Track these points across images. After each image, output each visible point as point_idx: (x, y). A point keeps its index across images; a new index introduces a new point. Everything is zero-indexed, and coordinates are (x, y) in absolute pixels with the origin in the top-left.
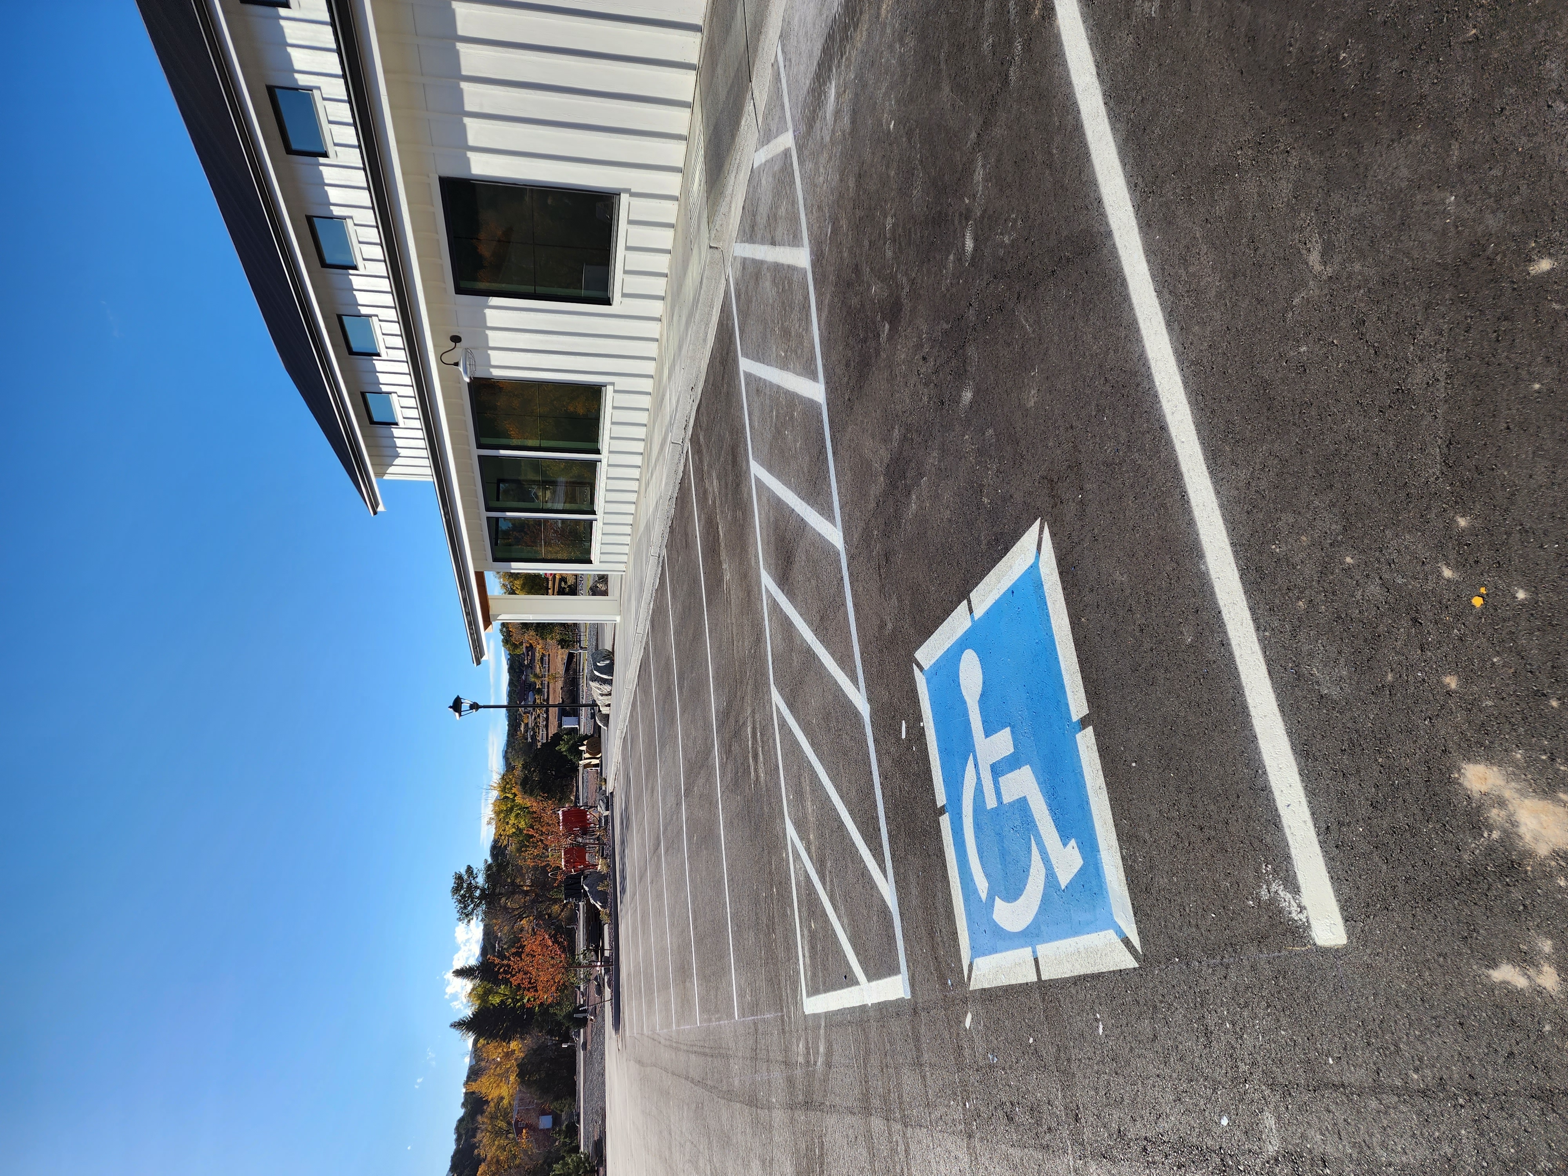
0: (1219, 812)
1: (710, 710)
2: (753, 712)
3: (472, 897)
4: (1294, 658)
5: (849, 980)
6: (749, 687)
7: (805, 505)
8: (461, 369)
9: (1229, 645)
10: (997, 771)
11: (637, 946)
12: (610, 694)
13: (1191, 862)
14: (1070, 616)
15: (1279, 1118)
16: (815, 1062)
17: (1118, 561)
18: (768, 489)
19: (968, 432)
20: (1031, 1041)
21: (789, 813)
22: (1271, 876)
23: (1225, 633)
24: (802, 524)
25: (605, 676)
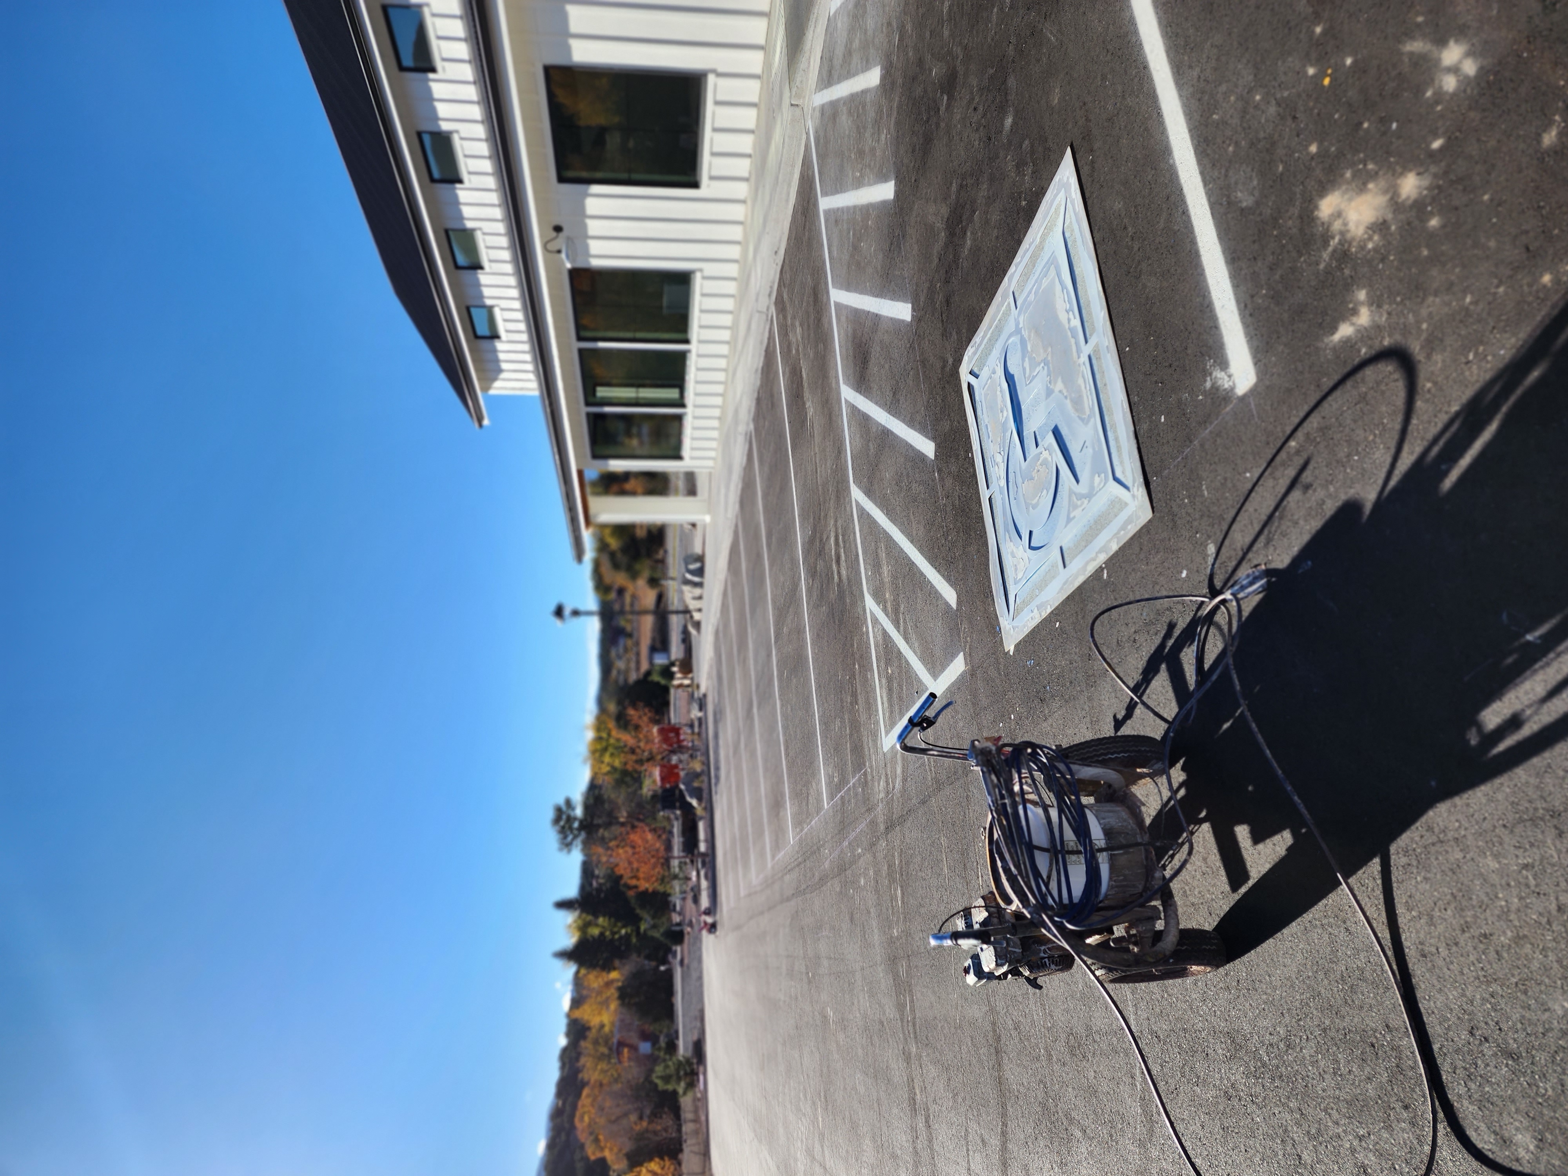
1: (797, 546)
2: (836, 521)
3: (571, 828)
5: (920, 693)
6: (832, 502)
8: (564, 257)
9: (1188, 210)
12: (700, 598)
16: (894, 787)
18: (847, 307)
19: (1010, 153)
20: (1057, 625)
21: (868, 589)
23: (1185, 203)
25: (696, 579)
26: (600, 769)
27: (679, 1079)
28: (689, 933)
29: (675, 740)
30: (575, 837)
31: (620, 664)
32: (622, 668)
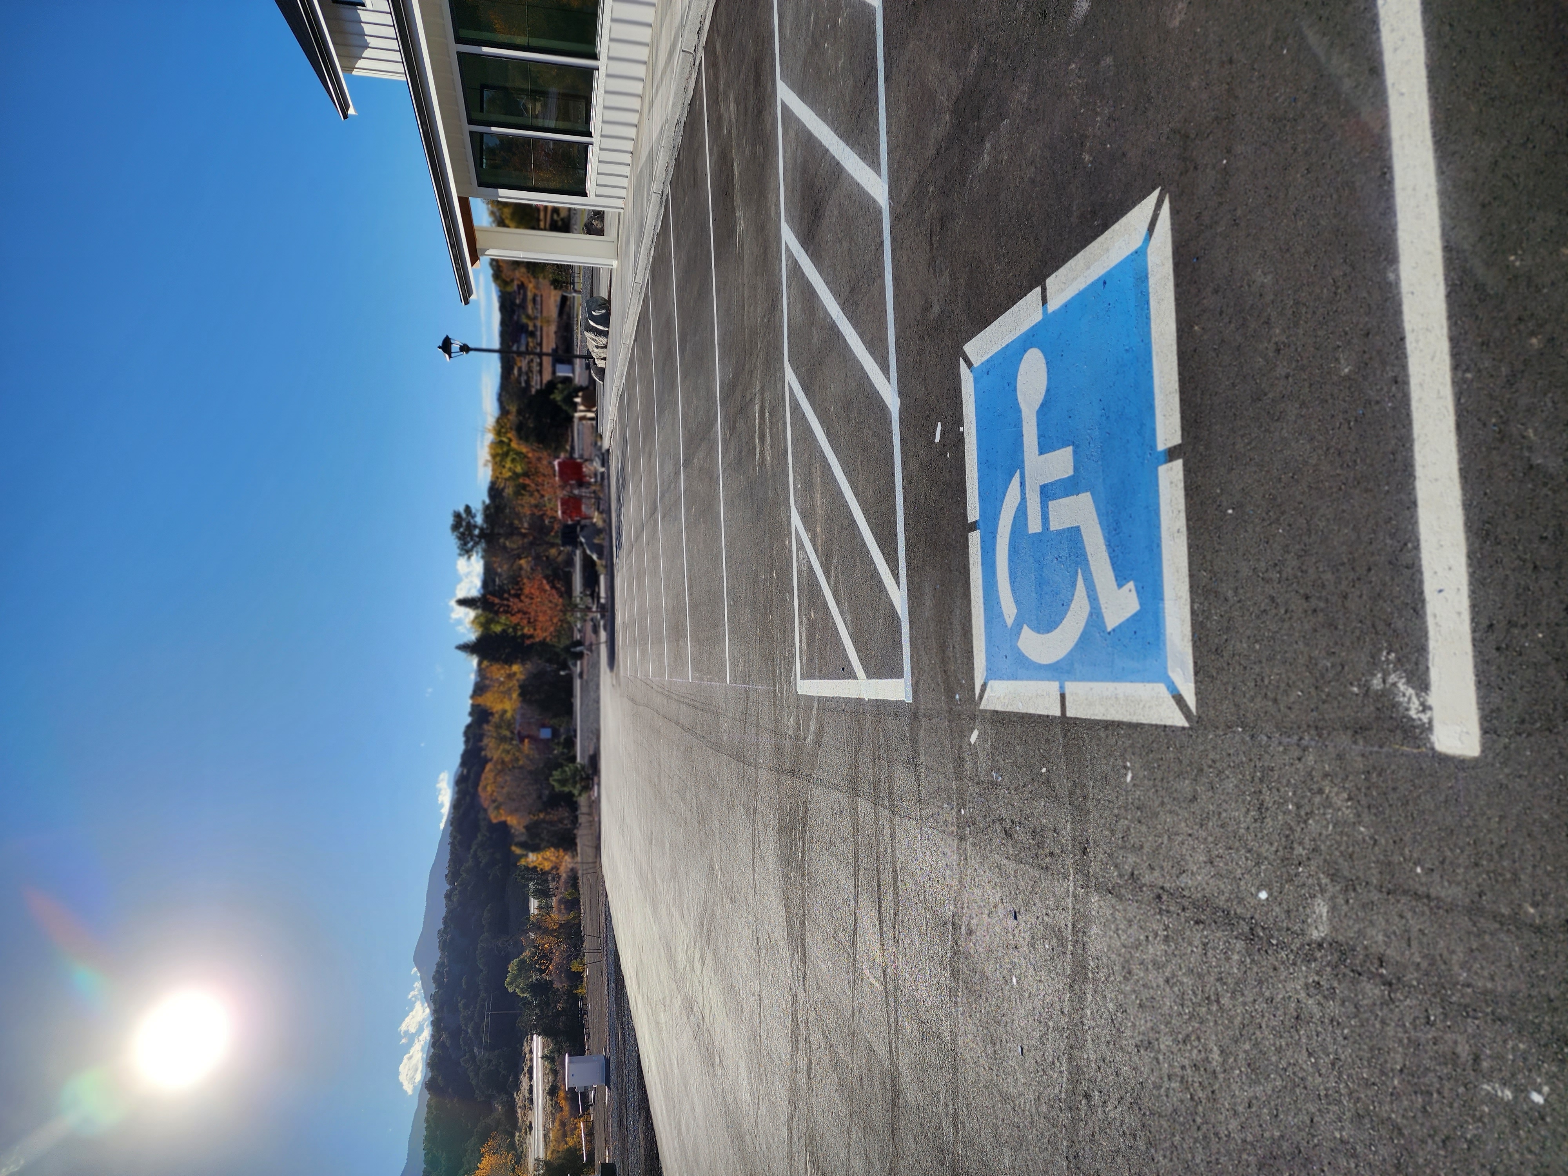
0: (1338, 581)
1: (715, 380)
2: (763, 389)
3: (471, 535)
4: (1502, 413)
5: (847, 673)
6: (759, 360)
7: (842, 144)
9: (1406, 383)
10: (1047, 493)
11: (632, 600)
12: (605, 347)
13: (1283, 632)
14: (1180, 322)
15: (1333, 909)
16: (805, 739)
17: (1264, 255)
18: (798, 120)
19: (1076, 60)
20: (1044, 770)
21: (796, 502)
22: (1391, 666)
23: (1404, 367)
24: (837, 169)
25: (600, 327)
26: (501, 473)
27: (575, 784)
29: (577, 473)
30: (476, 544)
31: (523, 364)
32: (524, 368)
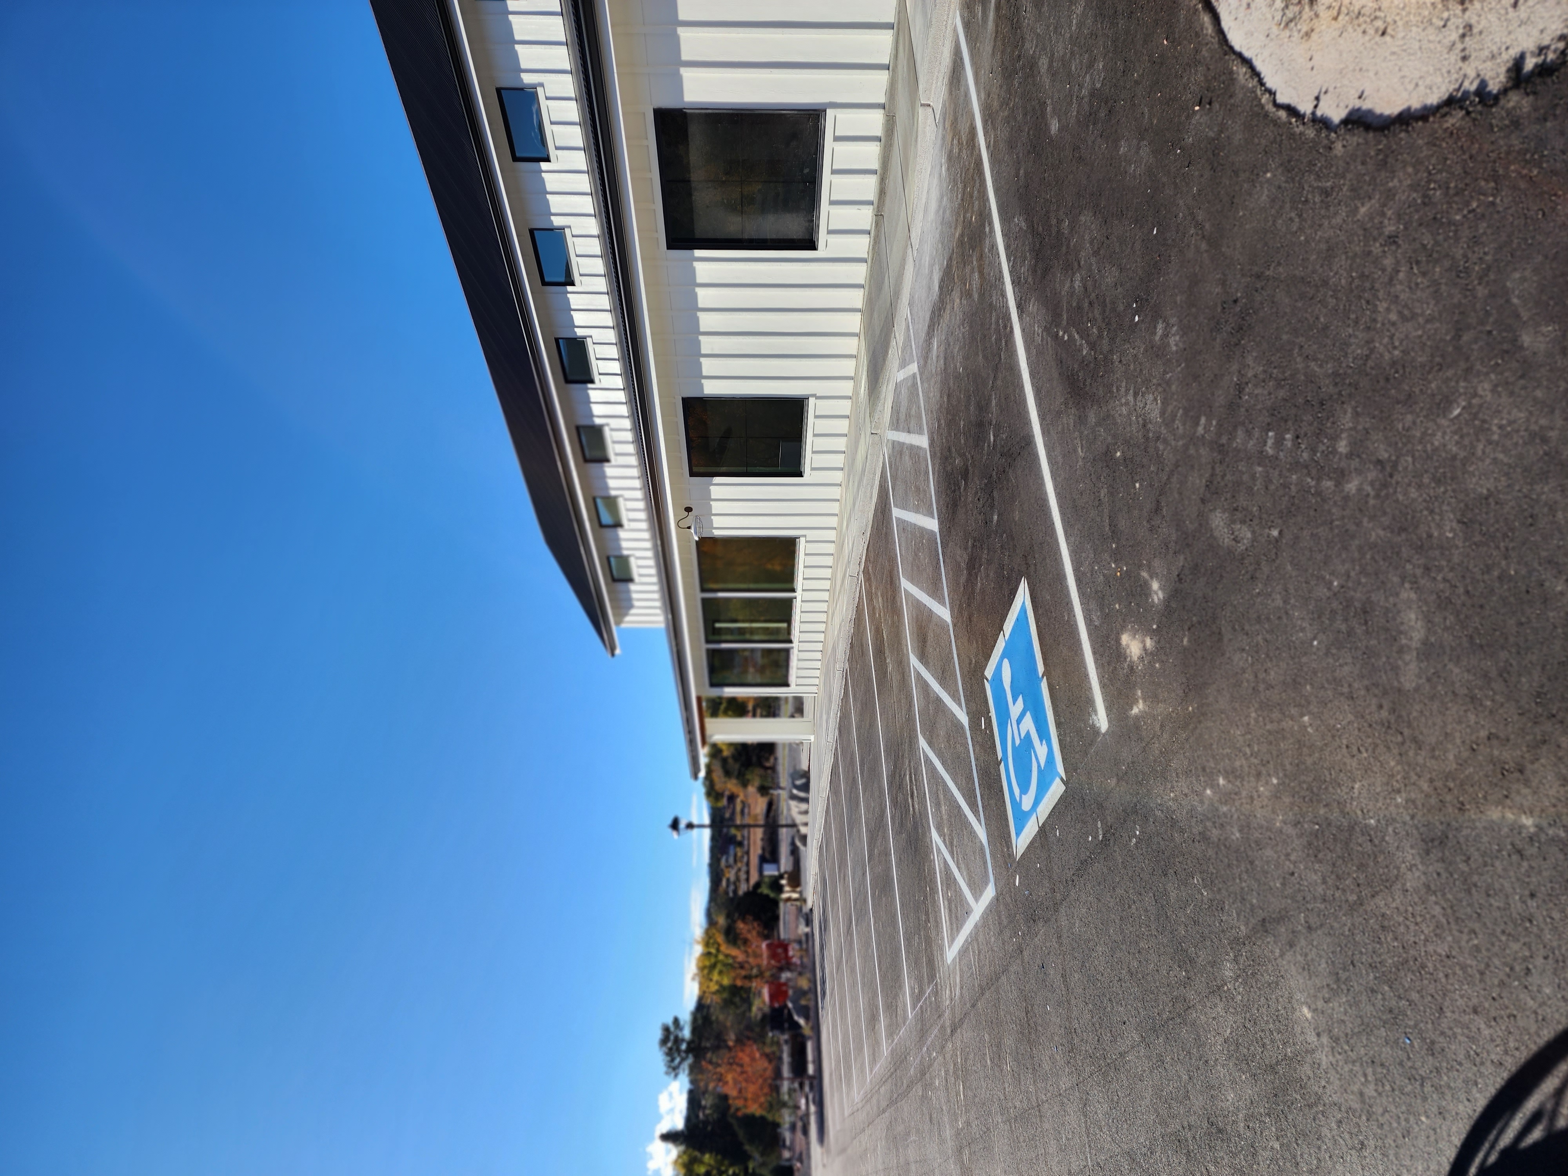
1: (883, 778)
2: (909, 764)
3: (678, 1050)
5: (968, 913)
6: (906, 745)
7: (930, 599)
8: (692, 531)
10: (1019, 722)
12: (807, 812)
16: (955, 994)
18: (912, 595)
19: (997, 537)
21: (933, 822)
24: (930, 613)
25: (802, 794)
26: (708, 987)
28: (798, 1170)
29: (783, 956)
30: (683, 1060)
31: (731, 874)
32: (732, 878)
